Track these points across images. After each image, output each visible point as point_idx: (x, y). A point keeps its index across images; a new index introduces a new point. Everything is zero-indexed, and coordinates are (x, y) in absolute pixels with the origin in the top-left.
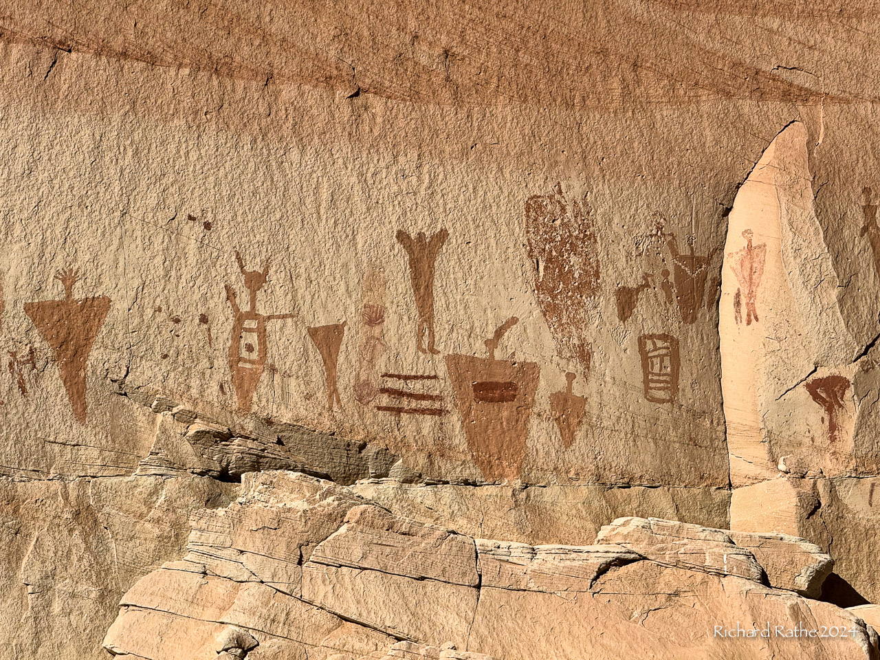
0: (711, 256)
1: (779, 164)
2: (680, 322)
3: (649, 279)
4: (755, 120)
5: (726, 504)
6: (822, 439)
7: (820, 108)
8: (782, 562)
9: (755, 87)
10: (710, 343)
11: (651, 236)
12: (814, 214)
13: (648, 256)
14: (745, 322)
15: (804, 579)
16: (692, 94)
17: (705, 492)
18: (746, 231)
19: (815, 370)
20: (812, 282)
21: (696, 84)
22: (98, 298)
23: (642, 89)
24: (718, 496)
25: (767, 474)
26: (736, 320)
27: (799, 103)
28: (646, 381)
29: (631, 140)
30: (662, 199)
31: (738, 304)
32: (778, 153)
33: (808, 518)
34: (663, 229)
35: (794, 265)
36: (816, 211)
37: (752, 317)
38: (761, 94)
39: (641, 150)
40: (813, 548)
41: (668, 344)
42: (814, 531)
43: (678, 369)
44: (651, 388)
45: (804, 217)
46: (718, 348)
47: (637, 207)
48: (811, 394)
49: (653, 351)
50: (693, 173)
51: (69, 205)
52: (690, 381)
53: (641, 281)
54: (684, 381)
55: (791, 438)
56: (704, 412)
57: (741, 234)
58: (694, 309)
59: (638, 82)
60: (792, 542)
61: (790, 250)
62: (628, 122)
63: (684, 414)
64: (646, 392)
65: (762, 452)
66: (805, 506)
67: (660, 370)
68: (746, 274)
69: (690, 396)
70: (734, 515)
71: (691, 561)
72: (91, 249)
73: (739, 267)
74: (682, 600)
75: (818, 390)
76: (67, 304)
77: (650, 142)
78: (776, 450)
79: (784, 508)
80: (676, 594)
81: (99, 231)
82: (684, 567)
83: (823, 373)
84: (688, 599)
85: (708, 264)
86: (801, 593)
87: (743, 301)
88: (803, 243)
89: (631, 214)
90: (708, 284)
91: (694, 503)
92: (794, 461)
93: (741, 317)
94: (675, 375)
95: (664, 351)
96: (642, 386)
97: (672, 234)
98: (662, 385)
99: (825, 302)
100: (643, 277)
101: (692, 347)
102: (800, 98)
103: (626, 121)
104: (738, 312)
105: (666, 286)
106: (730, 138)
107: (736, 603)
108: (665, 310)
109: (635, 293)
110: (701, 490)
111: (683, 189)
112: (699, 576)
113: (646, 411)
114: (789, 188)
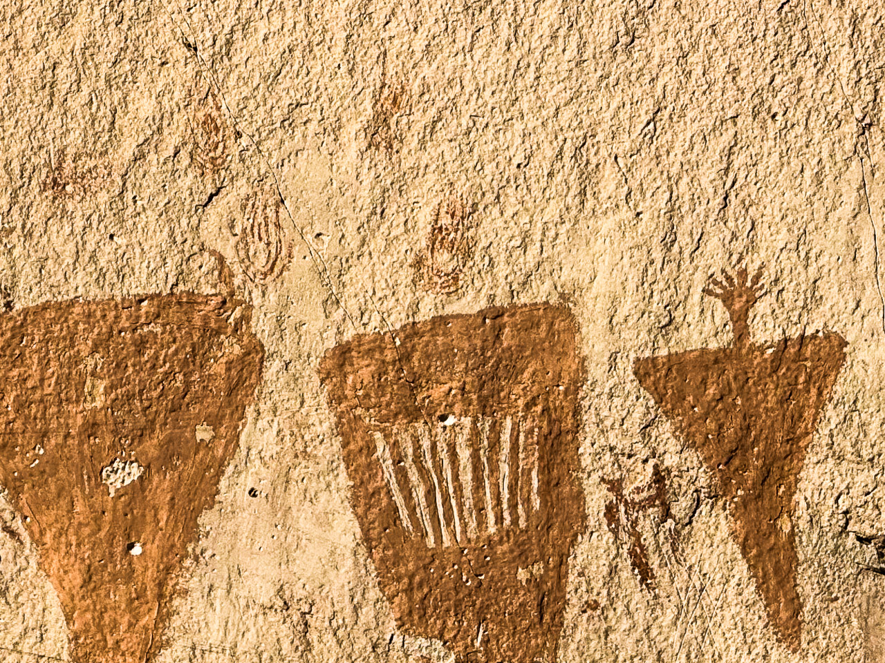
22: (814, 336)
51: (731, 113)
72: (790, 219)
76: (739, 357)
81: (807, 173)
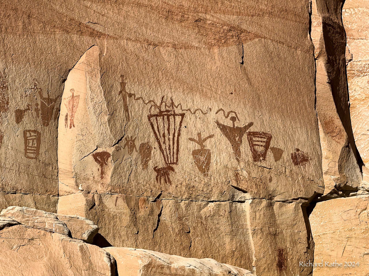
0: (56, 99)
1: (87, 63)
2: (42, 125)
3: (30, 106)
4: (78, 44)
5: (56, 202)
6: (98, 178)
7: (105, 40)
8: (78, 228)
9: (79, 29)
10: (54, 135)
11: (32, 89)
12: (100, 85)
13: (30, 97)
14: (69, 127)
15: (86, 235)
16: (52, 30)
17: (48, 197)
18: (72, 89)
19: (97, 149)
20: (98, 112)
21: (54, 26)
23: (32, 26)
24: (53, 199)
25: (74, 191)
26: (65, 126)
27: (97, 38)
28: (26, 150)
29: (26, 48)
30: (37, 73)
31: (66, 119)
32: (87, 58)
33: (90, 210)
34: (37, 86)
35: (91, 105)
36: (101, 83)
37: (72, 125)
38: (81, 33)
39: (29, 52)
40: (90, 222)
41: (36, 134)
42: (92, 215)
43: (40, 145)
44: (28, 153)
45: (96, 85)
46: (57, 137)
47: (26, 76)
48: (94, 159)
49: (29, 137)
50: (51, 63)
52: (44, 150)
53: (26, 107)
54: (42, 150)
55: (85, 177)
56: (49, 164)
57: (69, 90)
58: (48, 120)
59: (30, 24)
60: (82, 220)
61: (89, 99)
62: (25, 40)
63: (41, 164)
64: (26, 154)
65: (72, 182)
66: (89, 205)
67: (32, 145)
68: (71, 107)
69: (44, 157)
70: (59, 207)
71: (40, 226)
73: (68, 104)
74: (34, 242)
75: (97, 157)
77: (33, 49)
78: (79, 181)
79: (80, 205)
80: (32, 239)
82: (37, 228)
83: (100, 150)
84: (37, 242)
85: (55, 102)
86: (84, 241)
87: (69, 118)
88: (95, 96)
89: (24, 78)
90: (55, 110)
91: (43, 201)
92: (85, 186)
93: (67, 125)
94: (38, 148)
95: (34, 137)
96: (24, 151)
97: (40, 89)
98: (32, 151)
99: (102, 121)
100: (27, 105)
101: (46, 136)
102: (97, 36)
103: (24, 40)
104: (66, 123)
105: (37, 110)
106: (67, 50)
107: (57, 244)
108: (36, 120)
109: (23, 112)
110: (46, 196)
111: (46, 70)
112: (43, 232)
113: (25, 162)
114: (91, 73)
